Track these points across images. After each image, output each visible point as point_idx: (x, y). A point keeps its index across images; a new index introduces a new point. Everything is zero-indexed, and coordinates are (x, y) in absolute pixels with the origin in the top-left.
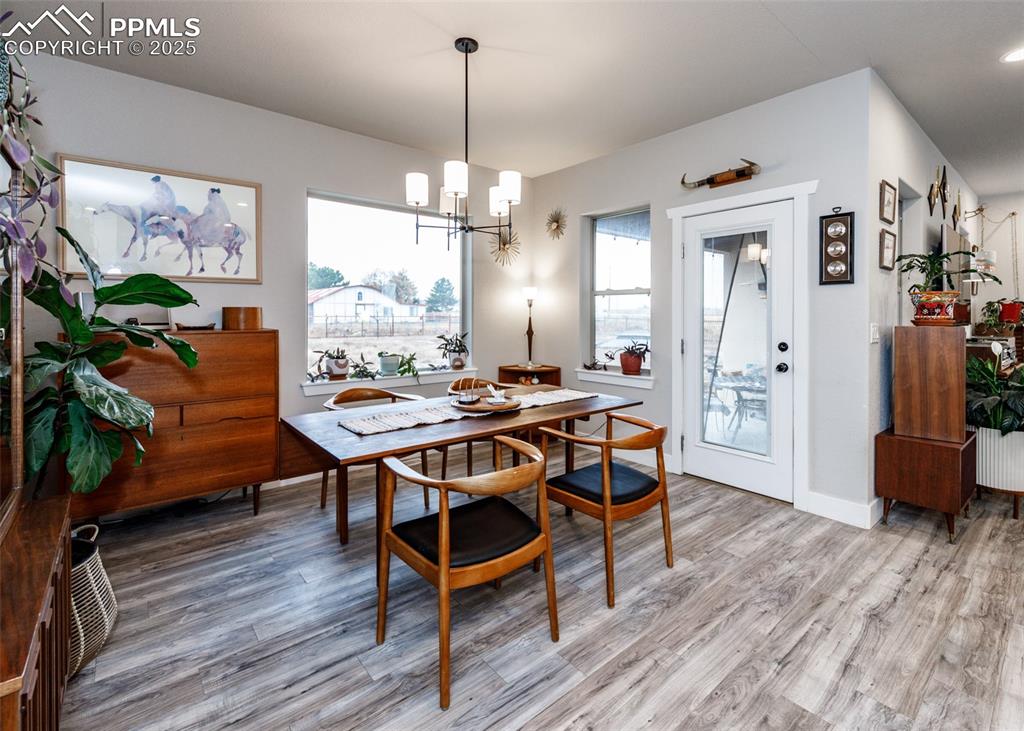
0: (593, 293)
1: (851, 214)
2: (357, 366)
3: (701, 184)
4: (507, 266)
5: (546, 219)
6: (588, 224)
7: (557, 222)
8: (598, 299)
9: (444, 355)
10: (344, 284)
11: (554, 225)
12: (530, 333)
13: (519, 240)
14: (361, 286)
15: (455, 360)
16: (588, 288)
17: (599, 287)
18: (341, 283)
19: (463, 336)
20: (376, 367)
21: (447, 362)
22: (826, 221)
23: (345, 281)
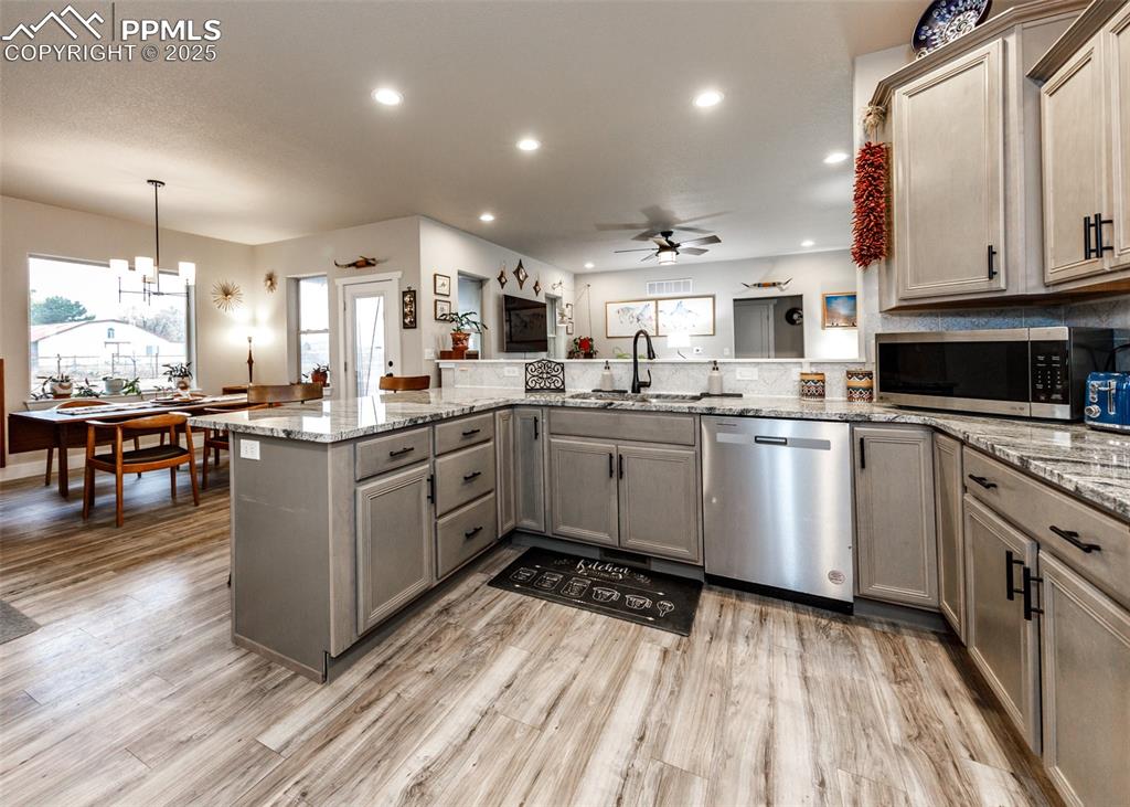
0: (298, 332)
1: (414, 292)
2: (82, 388)
3: (350, 266)
4: (229, 312)
5: (264, 277)
6: (293, 284)
7: (271, 279)
8: (302, 336)
9: (170, 379)
10: (86, 319)
11: (269, 283)
12: (250, 362)
13: (241, 292)
14: (114, 321)
15: (180, 383)
16: (294, 328)
17: (303, 328)
18: (83, 317)
19: (188, 365)
20: (100, 387)
21: (173, 384)
22: (404, 294)
23: (88, 314)
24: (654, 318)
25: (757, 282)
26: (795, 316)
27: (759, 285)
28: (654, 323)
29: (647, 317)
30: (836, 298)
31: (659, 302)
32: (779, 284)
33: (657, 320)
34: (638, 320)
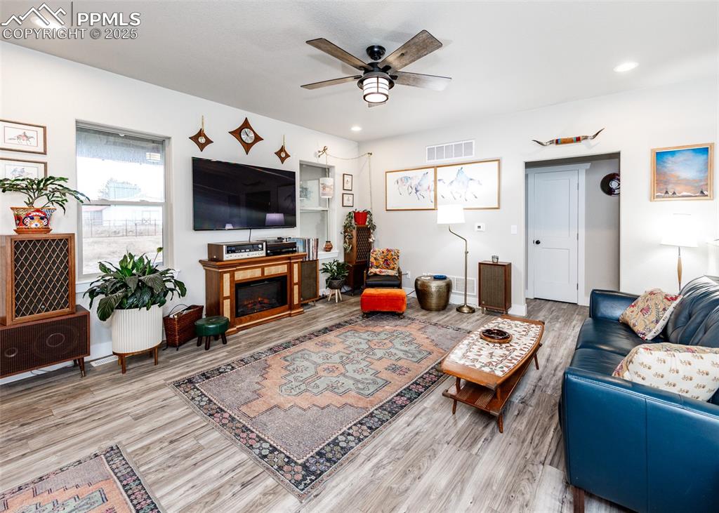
24: (432, 188)
25: (555, 138)
26: (614, 184)
27: (557, 142)
28: (433, 193)
29: (425, 186)
30: (672, 153)
31: (438, 169)
32: (586, 138)
33: (435, 190)
34: (417, 191)
